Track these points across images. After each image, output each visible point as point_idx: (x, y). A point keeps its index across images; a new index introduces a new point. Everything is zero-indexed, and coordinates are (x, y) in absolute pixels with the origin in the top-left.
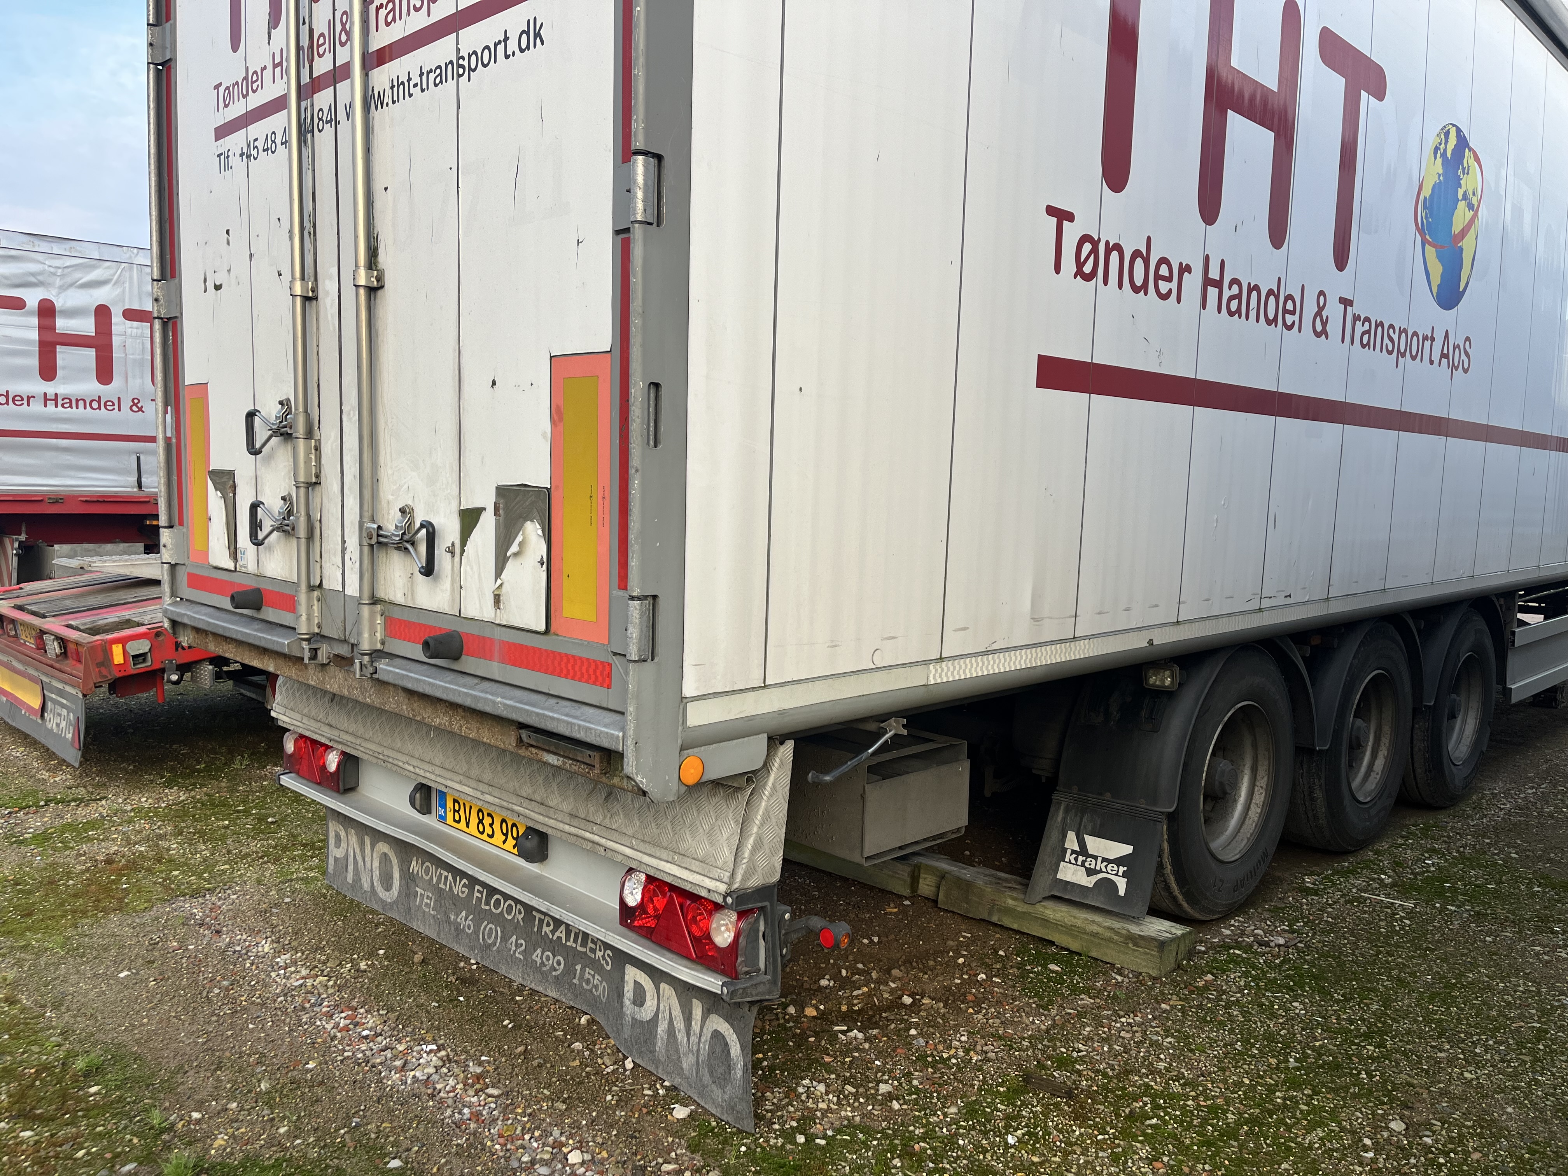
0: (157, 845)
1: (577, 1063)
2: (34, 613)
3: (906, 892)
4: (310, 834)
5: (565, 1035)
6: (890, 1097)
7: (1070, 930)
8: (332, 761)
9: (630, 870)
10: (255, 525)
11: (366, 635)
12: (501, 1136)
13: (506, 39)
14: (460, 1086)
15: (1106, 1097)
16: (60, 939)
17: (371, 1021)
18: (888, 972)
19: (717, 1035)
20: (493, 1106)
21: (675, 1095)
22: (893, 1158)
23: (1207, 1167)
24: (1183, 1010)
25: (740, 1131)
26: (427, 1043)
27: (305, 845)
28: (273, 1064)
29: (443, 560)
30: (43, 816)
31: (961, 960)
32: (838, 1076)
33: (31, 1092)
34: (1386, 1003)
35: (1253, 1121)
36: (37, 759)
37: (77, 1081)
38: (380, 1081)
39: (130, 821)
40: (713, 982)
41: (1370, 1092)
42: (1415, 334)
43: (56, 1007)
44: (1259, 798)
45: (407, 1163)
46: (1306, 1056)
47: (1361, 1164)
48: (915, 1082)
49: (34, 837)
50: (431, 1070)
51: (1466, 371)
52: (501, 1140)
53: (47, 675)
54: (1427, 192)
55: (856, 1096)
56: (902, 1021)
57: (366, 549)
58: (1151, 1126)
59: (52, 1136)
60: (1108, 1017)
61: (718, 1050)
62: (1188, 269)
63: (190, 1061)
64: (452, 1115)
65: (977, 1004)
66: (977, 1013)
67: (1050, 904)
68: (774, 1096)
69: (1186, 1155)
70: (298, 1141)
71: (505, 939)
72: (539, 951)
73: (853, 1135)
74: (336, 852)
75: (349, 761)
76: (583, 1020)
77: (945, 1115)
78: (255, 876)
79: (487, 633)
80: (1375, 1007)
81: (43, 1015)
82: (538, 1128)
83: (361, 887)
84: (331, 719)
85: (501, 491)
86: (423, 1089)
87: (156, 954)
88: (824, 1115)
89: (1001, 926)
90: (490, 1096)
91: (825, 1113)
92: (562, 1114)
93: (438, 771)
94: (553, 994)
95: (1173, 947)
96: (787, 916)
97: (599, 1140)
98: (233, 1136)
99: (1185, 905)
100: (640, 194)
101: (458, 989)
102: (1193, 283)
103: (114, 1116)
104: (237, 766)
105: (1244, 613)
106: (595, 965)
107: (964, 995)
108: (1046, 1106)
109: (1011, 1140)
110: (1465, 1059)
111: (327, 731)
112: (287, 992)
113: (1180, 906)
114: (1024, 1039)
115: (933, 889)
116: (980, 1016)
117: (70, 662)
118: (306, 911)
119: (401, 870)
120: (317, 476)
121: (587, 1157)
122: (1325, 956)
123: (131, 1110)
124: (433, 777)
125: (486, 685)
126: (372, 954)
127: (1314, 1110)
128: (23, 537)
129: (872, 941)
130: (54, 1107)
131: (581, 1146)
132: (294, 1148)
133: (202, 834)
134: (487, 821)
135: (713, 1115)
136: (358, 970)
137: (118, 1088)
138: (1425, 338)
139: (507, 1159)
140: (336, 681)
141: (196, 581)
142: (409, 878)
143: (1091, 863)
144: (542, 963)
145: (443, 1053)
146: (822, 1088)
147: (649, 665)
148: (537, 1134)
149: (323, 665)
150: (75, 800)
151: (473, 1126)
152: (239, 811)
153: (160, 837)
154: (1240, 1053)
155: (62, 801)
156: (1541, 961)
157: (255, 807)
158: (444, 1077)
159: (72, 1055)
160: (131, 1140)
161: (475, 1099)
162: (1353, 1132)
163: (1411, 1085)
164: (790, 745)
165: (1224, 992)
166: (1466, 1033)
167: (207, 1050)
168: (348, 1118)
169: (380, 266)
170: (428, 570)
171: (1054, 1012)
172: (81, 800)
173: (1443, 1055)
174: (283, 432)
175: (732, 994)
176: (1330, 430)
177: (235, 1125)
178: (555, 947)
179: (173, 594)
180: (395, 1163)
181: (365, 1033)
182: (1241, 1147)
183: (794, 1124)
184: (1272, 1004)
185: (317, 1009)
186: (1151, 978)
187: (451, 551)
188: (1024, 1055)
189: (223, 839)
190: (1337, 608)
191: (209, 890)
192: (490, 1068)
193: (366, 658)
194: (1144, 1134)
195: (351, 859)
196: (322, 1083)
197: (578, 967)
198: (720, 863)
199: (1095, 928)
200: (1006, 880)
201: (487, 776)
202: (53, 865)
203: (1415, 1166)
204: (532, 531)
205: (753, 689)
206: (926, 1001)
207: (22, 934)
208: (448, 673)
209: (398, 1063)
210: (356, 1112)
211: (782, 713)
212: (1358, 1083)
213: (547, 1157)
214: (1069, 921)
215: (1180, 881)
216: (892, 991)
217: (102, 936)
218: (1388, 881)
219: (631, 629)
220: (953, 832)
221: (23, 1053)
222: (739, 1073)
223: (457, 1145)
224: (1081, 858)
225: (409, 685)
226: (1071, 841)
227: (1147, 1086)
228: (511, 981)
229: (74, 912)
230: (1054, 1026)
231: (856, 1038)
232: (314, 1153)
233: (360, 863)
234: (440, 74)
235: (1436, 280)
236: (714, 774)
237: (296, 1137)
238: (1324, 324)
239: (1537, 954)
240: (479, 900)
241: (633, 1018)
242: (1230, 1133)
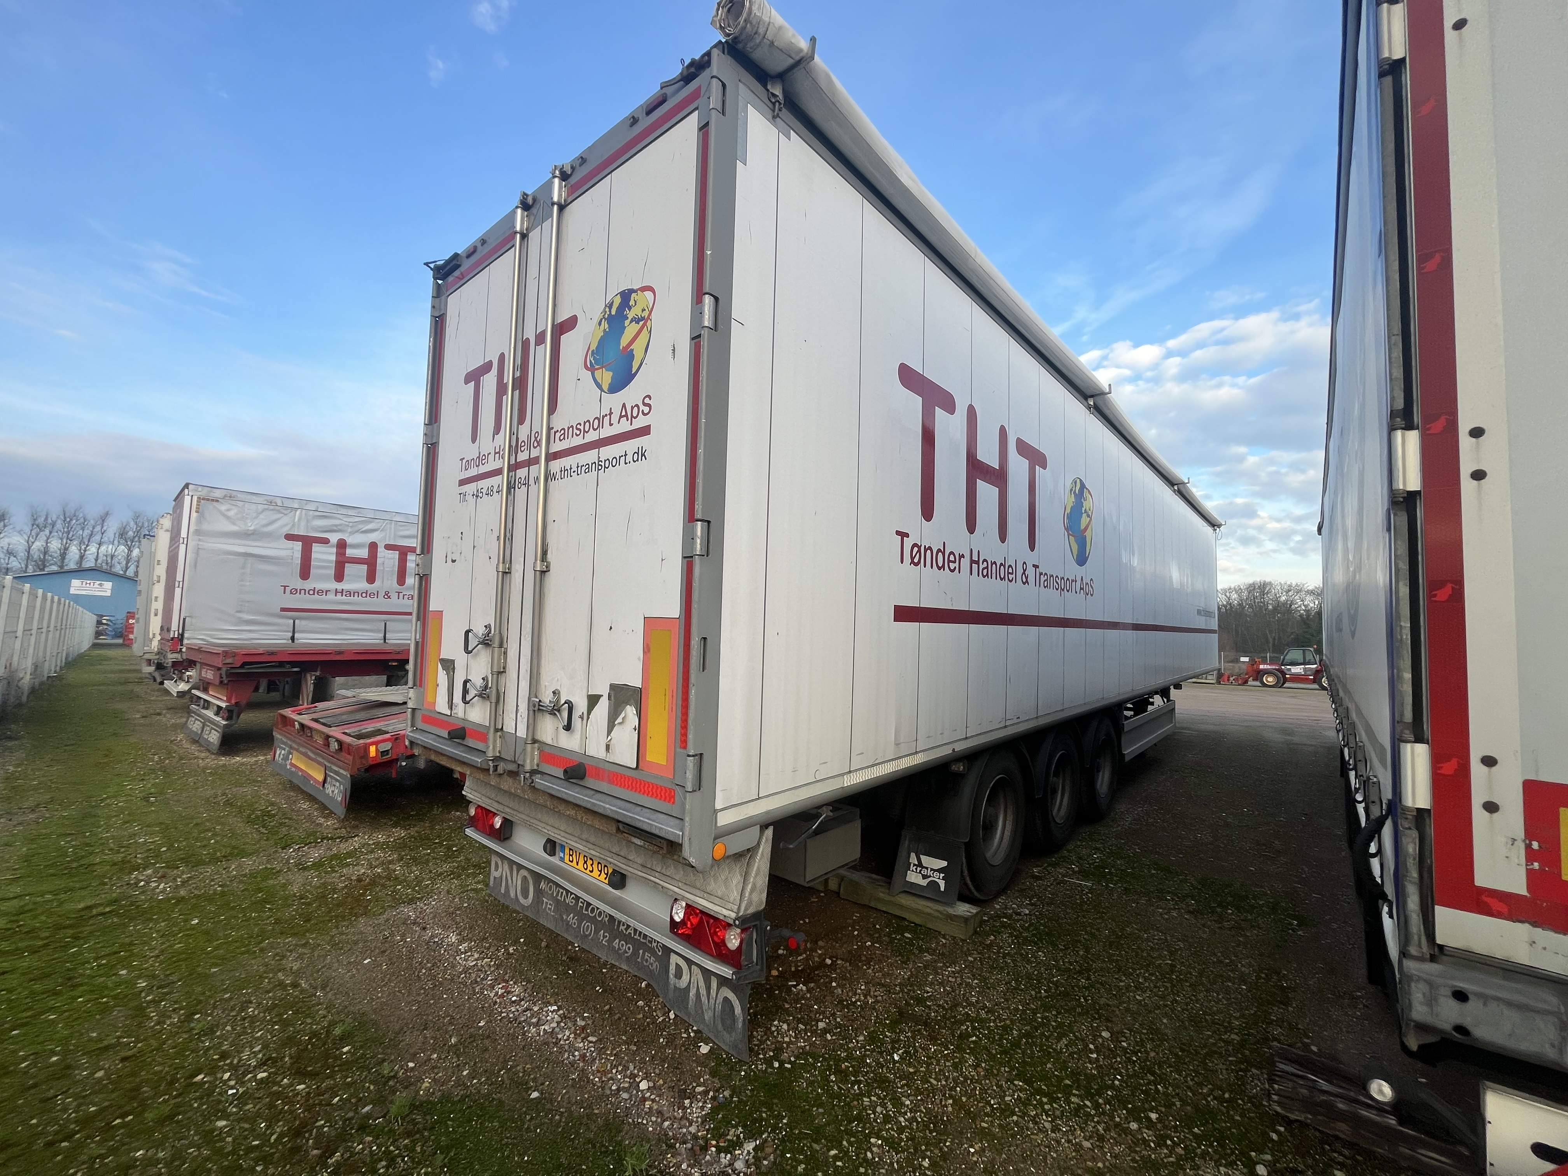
0: (388, 868)
1: (641, 1016)
2: (324, 724)
3: (821, 888)
4: (477, 859)
5: (633, 996)
6: (825, 1031)
7: (916, 912)
8: (498, 822)
9: (676, 900)
10: (465, 691)
11: (528, 761)
12: (598, 1071)
13: (626, 455)
14: (572, 1036)
15: (945, 1024)
16: (328, 938)
17: (517, 990)
18: (816, 942)
19: (726, 999)
20: (593, 1049)
21: (700, 1037)
22: (830, 1075)
23: (1007, 1069)
24: (981, 961)
25: (740, 1061)
26: (551, 1005)
27: (475, 866)
28: (459, 1024)
29: (577, 722)
30: (320, 849)
31: (856, 933)
32: (794, 1018)
33: (305, 1054)
34: (1087, 950)
35: (1027, 1035)
36: (316, 809)
37: (335, 1044)
38: (524, 1034)
39: (372, 852)
40: (727, 972)
41: (1088, 1011)
42: (1068, 579)
43: (323, 988)
44: (1009, 827)
45: (542, 1094)
46: (1050, 988)
47: (1090, 1062)
48: (838, 1020)
49: (314, 864)
50: (554, 1025)
51: (1092, 595)
52: (599, 1075)
53: (329, 762)
54: (1068, 511)
55: (806, 1031)
56: (827, 976)
57: (531, 712)
58: (973, 1041)
59: (318, 1087)
60: (941, 968)
61: (727, 1009)
62: (963, 556)
63: (407, 1024)
64: (568, 1057)
65: (868, 962)
66: (868, 968)
67: (903, 896)
68: (759, 1034)
69: (994, 1061)
70: (475, 1081)
71: (597, 932)
72: (617, 941)
73: (806, 1060)
74: (495, 874)
75: (508, 824)
76: (643, 985)
77: (857, 1042)
78: (446, 888)
79: (601, 765)
80: (1081, 953)
81: (315, 995)
82: (620, 1064)
83: (509, 896)
84: (499, 798)
85: (613, 687)
86: (550, 1039)
87: (387, 945)
88: (788, 1046)
89: (876, 909)
90: (591, 1042)
91: (788, 1043)
92: (634, 1053)
93: (563, 834)
94: (625, 967)
95: (972, 921)
96: (768, 928)
97: (657, 1071)
98: (434, 1080)
99: (975, 893)
100: (698, 541)
101: (568, 965)
102: (965, 562)
103: (358, 1069)
104: (435, 812)
105: (997, 729)
106: (653, 952)
107: (860, 956)
108: (913, 1032)
109: (896, 1058)
110: (1135, 987)
111: (496, 805)
112: (466, 970)
113: (972, 893)
114: (896, 985)
115: (837, 886)
116: (870, 971)
117: (343, 754)
118: (477, 912)
119: (534, 887)
120: (504, 668)
121: (651, 1084)
122: (1050, 919)
123: (370, 1063)
124: (559, 837)
125: (599, 796)
126: (516, 942)
127: (1060, 1025)
128: (318, 673)
129: (805, 922)
130: (319, 1065)
131: (647, 1077)
132: (473, 1086)
133: (414, 859)
134: (589, 862)
135: (724, 1050)
136: (508, 954)
137: (361, 1047)
138: (1073, 581)
139: (603, 1088)
140: (507, 784)
141: (427, 720)
142: (539, 892)
143: (924, 872)
144: (619, 949)
145: (561, 1012)
146: (785, 1026)
147: (697, 793)
148: (620, 1069)
149: (501, 774)
150: (339, 838)
151: (581, 1065)
152: (436, 843)
153: (391, 862)
154: (1015, 988)
155: (331, 838)
156: (1164, 919)
157: (445, 840)
158: (562, 1029)
159: (333, 1024)
160: (369, 1087)
161: (581, 1045)
162: (1083, 1040)
163: (1108, 1005)
164: (771, 829)
165: (1002, 948)
166: (1132, 968)
167: (417, 1015)
168: (506, 1062)
169: (548, 560)
170: (568, 727)
171: (911, 966)
172: (343, 838)
173: (1122, 984)
174: (486, 642)
175: (738, 979)
176: (1034, 630)
177: (436, 1071)
178: (627, 938)
179: (413, 726)
180: (535, 1095)
181: (514, 998)
182: (1023, 1053)
183: (772, 1054)
184: (1027, 954)
185: (484, 982)
186: (962, 940)
187: (582, 717)
188: (897, 996)
189: (428, 861)
190: (1042, 722)
191: (418, 898)
192: (590, 1022)
193: (528, 775)
194: (970, 1048)
195: (504, 878)
196: (489, 1037)
197: (641, 952)
198: (731, 900)
199: (929, 910)
200: (878, 880)
201: (592, 839)
202: (324, 885)
203: (1120, 1063)
204: (630, 711)
205: (753, 800)
206: (839, 962)
207: (304, 935)
208: (576, 787)
209: (534, 1020)
210: (510, 1057)
211: (767, 812)
212: (1080, 1005)
213: (627, 1085)
214: (914, 905)
215: (973, 879)
216: (820, 956)
217: (354, 934)
218: (1077, 869)
219: (688, 772)
220: (853, 861)
221: (300, 1025)
222: (740, 1025)
223: (573, 1079)
224: (919, 869)
225: (553, 793)
226: (913, 859)
227: (967, 1013)
228: (599, 958)
229: (337, 917)
230: (911, 976)
231: (802, 990)
232: (485, 1089)
233: (510, 881)
234: (588, 468)
235: (1075, 553)
236: (731, 852)
237: (474, 1078)
238: (1027, 578)
239: (1161, 914)
240: (582, 907)
241: (675, 986)
242: (1016, 1044)
